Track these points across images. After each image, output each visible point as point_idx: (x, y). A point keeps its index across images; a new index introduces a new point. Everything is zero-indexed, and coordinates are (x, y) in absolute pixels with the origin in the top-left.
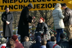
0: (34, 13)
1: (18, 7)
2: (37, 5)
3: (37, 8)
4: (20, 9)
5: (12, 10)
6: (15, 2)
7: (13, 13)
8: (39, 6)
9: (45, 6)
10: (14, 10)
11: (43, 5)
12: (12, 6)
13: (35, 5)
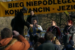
0: (59, 15)
1: (43, 10)
2: (62, 7)
3: (63, 10)
4: (44, 11)
5: (37, 13)
6: (39, 5)
7: (38, 16)
8: (65, 8)
9: (70, 8)
10: (38, 13)
11: (69, 6)
12: (37, 8)
13: (60, 7)
